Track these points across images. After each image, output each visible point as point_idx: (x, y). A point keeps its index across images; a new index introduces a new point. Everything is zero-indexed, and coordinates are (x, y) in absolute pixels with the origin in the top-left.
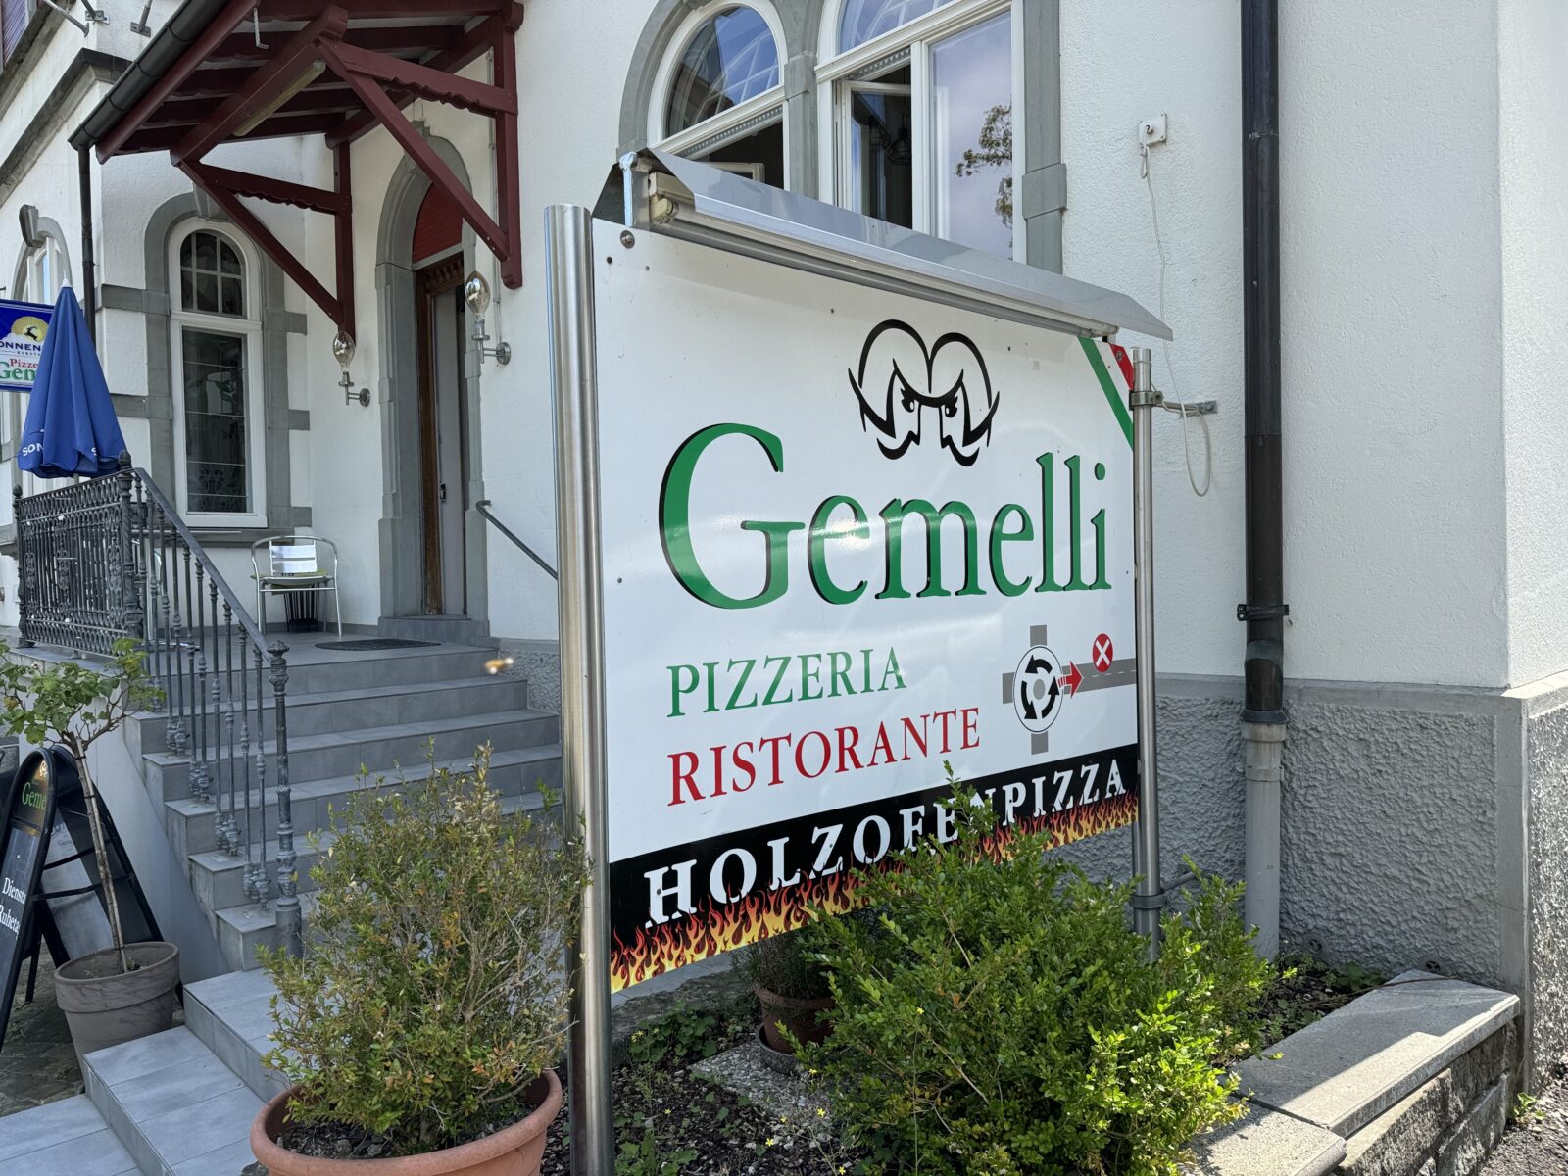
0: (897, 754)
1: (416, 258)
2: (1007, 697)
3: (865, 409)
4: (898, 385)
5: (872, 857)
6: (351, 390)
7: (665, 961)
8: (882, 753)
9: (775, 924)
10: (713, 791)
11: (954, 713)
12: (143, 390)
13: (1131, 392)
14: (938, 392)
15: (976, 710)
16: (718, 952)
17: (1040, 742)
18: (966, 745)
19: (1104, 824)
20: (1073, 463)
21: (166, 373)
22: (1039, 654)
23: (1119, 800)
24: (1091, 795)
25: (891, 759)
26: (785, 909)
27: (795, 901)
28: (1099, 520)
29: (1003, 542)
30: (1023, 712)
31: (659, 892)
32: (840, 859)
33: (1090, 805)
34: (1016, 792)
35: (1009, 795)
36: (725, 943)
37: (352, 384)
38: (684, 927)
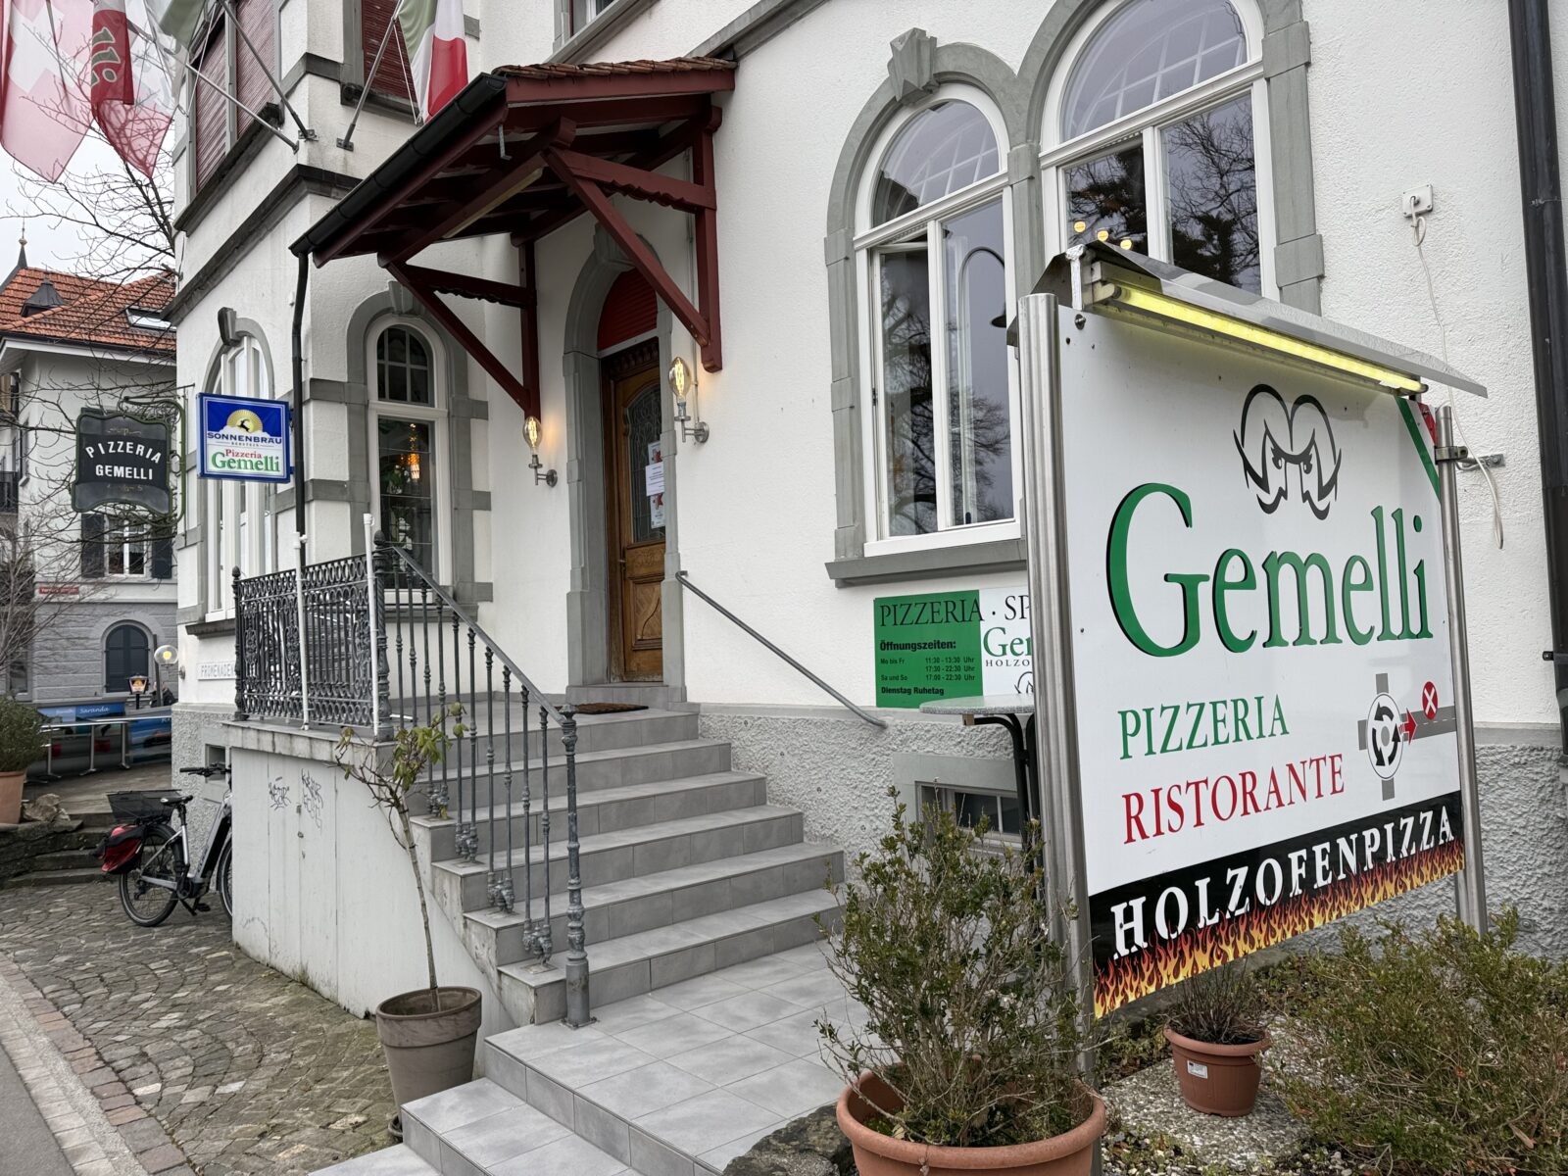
0: (1285, 800)
1: (602, 345)
2: (1363, 745)
3: (1248, 467)
4: (1269, 445)
5: (1270, 899)
6: (540, 471)
7: (1128, 992)
8: (1274, 796)
9: (1203, 960)
10: (1155, 832)
11: (1324, 759)
12: (344, 476)
13: (1435, 447)
14: (1297, 451)
15: (1340, 756)
16: (1163, 986)
17: (1388, 789)
18: (1334, 792)
19: (1439, 870)
20: (1398, 515)
21: (364, 459)
22: (1384, 702)
23: (1449, 846)
24: (1428, 843)
25: (1280, 804)
26: (1209, 946)
27: (1216, 940)
28: (1419, 571)
29: (1352, 592)
30: (1375, 759)
31: (1121, 926)
32: (1247, 900)
33: (1428, 850)
34: (1372, 836)
35: (1368, 842)
36: (1168, 976)
37: (541, 466)
38: (1139, 960)
